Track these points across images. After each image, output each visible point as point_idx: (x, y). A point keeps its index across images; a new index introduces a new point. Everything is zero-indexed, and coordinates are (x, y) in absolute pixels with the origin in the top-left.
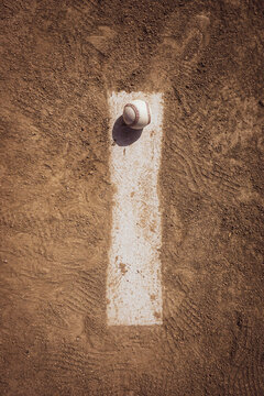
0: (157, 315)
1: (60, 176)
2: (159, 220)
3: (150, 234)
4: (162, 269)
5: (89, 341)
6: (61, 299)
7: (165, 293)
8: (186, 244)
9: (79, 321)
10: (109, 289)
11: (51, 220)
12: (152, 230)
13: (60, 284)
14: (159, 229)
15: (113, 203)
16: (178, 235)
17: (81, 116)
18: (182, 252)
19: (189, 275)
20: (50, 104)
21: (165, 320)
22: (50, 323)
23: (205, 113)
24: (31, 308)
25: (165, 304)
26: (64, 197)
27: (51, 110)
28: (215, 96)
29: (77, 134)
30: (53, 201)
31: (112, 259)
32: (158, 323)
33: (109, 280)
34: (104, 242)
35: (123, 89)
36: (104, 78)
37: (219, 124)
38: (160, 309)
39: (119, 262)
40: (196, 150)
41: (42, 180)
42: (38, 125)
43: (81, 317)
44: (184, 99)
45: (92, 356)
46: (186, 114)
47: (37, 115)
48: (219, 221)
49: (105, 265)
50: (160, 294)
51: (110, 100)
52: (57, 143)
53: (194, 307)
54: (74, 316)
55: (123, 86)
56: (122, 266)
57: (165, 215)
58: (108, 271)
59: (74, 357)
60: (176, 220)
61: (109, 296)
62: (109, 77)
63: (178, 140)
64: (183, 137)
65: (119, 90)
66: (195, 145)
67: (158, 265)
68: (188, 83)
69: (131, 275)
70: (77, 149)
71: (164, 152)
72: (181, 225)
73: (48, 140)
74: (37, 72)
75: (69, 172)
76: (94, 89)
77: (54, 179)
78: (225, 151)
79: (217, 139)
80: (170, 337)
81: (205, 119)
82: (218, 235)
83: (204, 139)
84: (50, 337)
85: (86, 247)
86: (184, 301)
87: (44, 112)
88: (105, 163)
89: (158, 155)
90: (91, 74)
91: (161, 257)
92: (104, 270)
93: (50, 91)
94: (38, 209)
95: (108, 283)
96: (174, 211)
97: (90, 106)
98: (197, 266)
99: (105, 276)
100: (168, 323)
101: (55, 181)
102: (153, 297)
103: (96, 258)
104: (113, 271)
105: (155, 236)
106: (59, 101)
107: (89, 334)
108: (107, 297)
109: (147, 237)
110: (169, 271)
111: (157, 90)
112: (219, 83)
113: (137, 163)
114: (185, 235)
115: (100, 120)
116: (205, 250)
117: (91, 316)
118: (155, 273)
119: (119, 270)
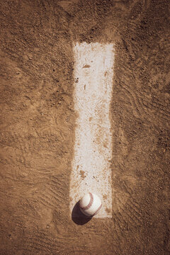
0: (107, 210)
1: (37, 105)
2: (110, 138)
3: (103, 149)
4: (112, 176)
5: (56, 228)
6: (35, 196)
7: (114, 194)
8: (131, 157)
9: (49, 213)
10: (72, 190)
11: (30, 137)
12: (105, 146)
13: (35, 185)
14: (110, 145)
15: (76, 125)
16: (124, 150)
17: (53, 61)
18: (127, 164)
19: (133, 180)
20: (30, 51)
21: (114, 214)
22: (27, 214)
23: (146, 58)
24: (13, 203)
25: (114, 202)
26: (39, 120)
27: (31, 56)
28: (154, 46)
29: (50, 74)
30: (31, 123)
31: (74, 168)
32: (109, 216)
33: (72, 183)
34: (69, 154)
35: (84, 40)
36: (71, 32)
37: (157, 67)
38: (110, 206)
39: (79, 169)
40: (139, 86)
41: (23, 108)
42: (21, 67)
43: (50, 210)
44: (130, 48)
45: (58, 240)
46: (132, 60)
47: (20, 60)
48: (156, 140)
49: (69, 172)
50: (111, 194)
51: (74, 49)
52: (35, 80)
53: (136, 205)
54: (46, 209)
55: (84, 39)
56: (82, 173)
57: (115, 135)
58: (71, 176)
59: (45, 240)
60: (123, 139)
61: (72, 195)
62: (74, 31)
63: (125, 79)
64: (129, 77)
65: (81, 41)
66: (138, 82)
67: (109, 173)
68: (133, 37)
69: (89, 180)
70: (50, 85)
71: (115, 88)
72: (127, 143)
73: (28, 78)
74: (21, 27)
75: (43, 102)
76: (63, 41)
77: (32, 107)
78: (161, 87)
79: (155, 78)
80: (117, 228)
81: (146, 63)
82: (155, 151)
83: (145, 78)
84: (27, 225)
85: (55, 158)
86: (129, 200)
87: (26, 57)
88: (70, 95)
89: (110, 90)
90: (60, 29)
91: (111, 166)
92: (69, 176)
93: (30, 42)
94: (21, 129)
95: (71, 185)
96: (122, 132)
97: (60, 53)
98: (139, 174)
99: (69, 180)
100: (116, 216)
101: (33, 108)
102: (105, 197)
103: (62, 167)
104: (75, 177)
105: (107, 151)
106: (37, 49)
107: (56, 224)
108: (70, 196)
109: (101, 152)
110: (118, 178)
111: (110, 42)
112: (157, 36)
113: (94, 96)
114: (130, 150)
115: (67, 64)
116: (145, 162)
117: (58, 210)
118: (107, 179)
119: (80, 176)
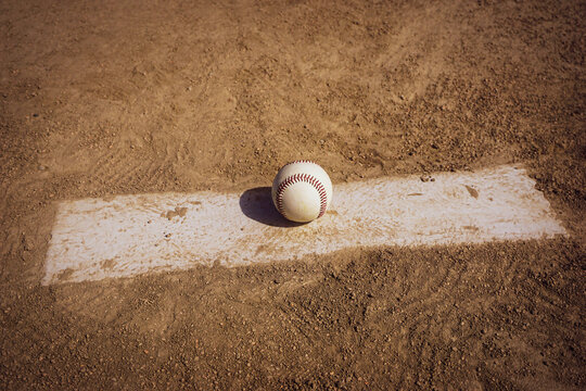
0: (66, 273)
1: (342, 132)
2: (287, 256)
3: (253, 246)
4: (172, 273)
5: (36, 181)
7: (118, 285)
9: (77, 168)
10: (133, 198)
11: (262, 126)
12: (261, 249)
13: (150, 143)
14: (265, 258)
16: (255, 294)
21: (52, 289)
25: (88, 286)
31: (194, 197)
32: (47, 277)
33: (153, 196)
34: (230, 185)
35: (539, 181)
36: (544, 159)
38: (79, 277)
39: (190, 206)
40: (470, 307)
41: (329, 114)
43: (85, 169)
47: (433, 96)
49: (183, 189)
50: (116, 275)
51: (507, 168)
54: (88, 162)
56: (180, 212)
57: (298, 267)
58: (171, 194)
60: (291, 286)
61: (120, 200)
63: (478, 270)
65: (532, 176)
66: (482, 304)
67: (182, 264)
69: (160, 226)
70: (397, 144)
71: (439, 251)
73: (398, 112)
74: (504, 89)
75: (352, 142)
76: (515, 150)
77: (334, 125)
85: (217, 165)
88: (383, 174)
90: (540, 142)
91: (199, 268)
92: (173, 190)
93: (480, 104)
95: (148, 196)
96: (310, 281)
97: (482, 149)
99: (161, 191)
102: (108, 264)
104: (170, 200)
105: (248, 255)
109: (244, 242)
110: (168, 285)
111: (569, 227)
115: (462, 162)
118: (163, 263)
119: (172, 209)
